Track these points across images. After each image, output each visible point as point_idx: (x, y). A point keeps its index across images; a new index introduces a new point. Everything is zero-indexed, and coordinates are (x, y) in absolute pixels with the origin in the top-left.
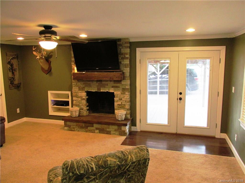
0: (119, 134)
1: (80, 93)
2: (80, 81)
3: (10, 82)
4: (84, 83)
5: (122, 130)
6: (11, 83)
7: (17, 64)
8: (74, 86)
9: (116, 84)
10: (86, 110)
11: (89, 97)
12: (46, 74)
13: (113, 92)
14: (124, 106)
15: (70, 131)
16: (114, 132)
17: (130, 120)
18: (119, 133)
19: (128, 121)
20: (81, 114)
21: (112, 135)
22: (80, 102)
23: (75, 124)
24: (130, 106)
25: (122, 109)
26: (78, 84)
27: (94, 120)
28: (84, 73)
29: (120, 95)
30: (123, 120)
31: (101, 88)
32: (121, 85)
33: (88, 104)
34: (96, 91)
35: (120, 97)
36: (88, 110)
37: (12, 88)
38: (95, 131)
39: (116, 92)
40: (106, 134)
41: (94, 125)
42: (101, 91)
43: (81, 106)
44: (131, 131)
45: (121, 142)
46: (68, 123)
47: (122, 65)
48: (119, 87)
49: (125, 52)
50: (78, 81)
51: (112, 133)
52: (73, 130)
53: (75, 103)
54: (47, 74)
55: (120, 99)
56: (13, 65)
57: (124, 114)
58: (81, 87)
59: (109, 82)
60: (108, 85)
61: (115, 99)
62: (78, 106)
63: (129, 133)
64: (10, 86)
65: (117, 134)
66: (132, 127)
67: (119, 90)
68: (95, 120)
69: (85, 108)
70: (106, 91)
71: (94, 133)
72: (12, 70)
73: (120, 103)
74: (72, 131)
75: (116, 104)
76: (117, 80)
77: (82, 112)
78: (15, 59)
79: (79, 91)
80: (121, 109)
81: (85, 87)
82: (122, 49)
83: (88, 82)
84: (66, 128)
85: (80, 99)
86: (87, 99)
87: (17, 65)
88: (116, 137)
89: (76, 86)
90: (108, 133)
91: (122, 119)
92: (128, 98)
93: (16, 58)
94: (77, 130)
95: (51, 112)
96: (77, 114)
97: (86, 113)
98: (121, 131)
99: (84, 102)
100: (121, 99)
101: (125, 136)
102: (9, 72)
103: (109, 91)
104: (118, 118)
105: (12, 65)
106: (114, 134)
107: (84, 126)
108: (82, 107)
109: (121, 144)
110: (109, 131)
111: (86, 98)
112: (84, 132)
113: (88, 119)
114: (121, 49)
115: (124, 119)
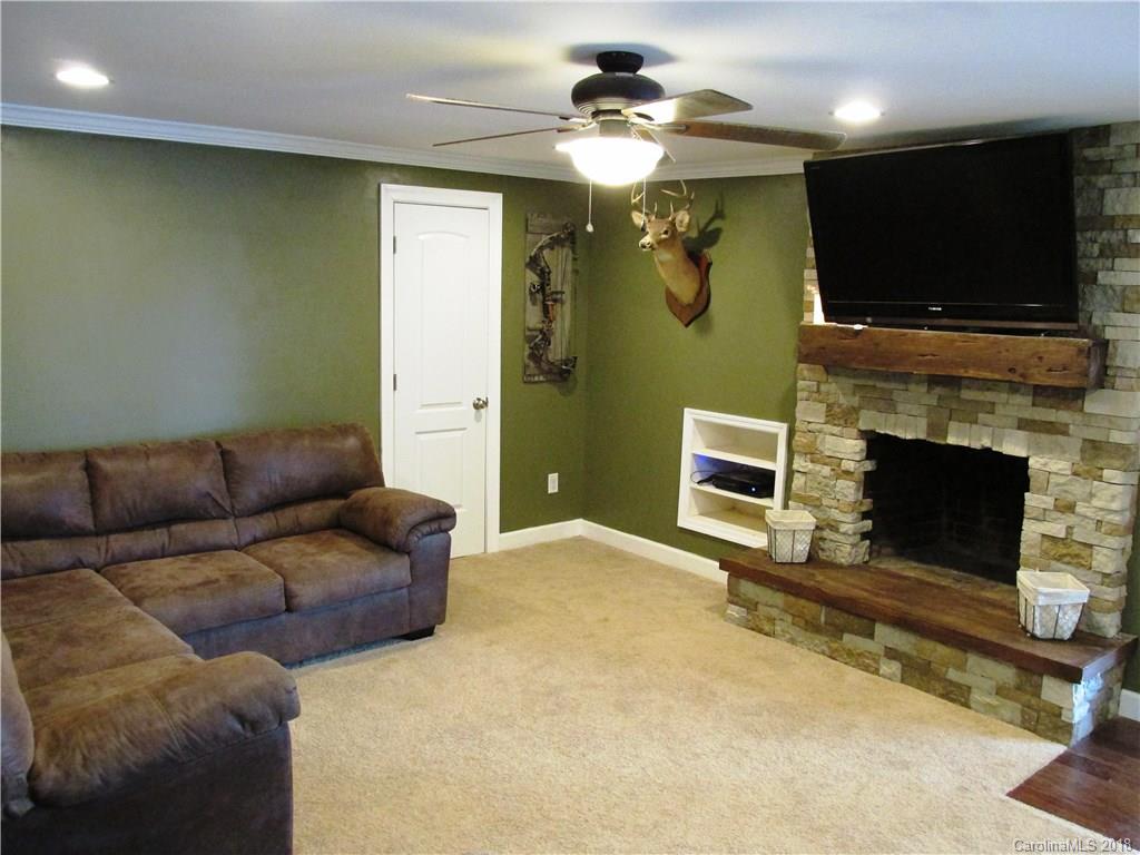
0: (1018, 719)
1: (829, 438)
2: (837, 375)
3: (527, 352)
4: (856, 386)
5: (1043, 697)
6: (532, 356)
7: (569, 268)
8: (805, 394)
9: (1045, 406)
10: (855, 534)
11: (878, 464)
12: (686, 322)
13: (1024, 455)
14: (1086, 552)
15: (753, 629)
16: (988, 700)
17: (1112, 646)
18: (1023, 712)
19: (1094, 655)
20: (822, 550)
21: (977, 711)
22: (826, 486)
23: (779, 598)
24: (1127, 557)
25: (1069, 568)
26: (823, 388)
27: (880, 600)
28: (858, 327)
29: (1062, 480)
30: (1061, 641)
31: (953, 425)
32: (1078, 417)
33: (873, 503)
34: (922, 436)
35: (1066, 491)
36: (865, 536)
37: (536, 379)
38: (877, 662)
39: (1042, 461)
40: (942, 696)
41: (880, 629)
42: (951, 440)
43: (830, 508)
44: (1110, 717)
45: (1018, 777)
46: (748, 588)
47: (1099, 296)
48: (1065, 433)
49: (1130, 212)
50: (827, 370)
51: (978, 702)
52: (767, 628)
53: (798, 489)
54: (687, 325)
55: (1060, 503)
56: (549, 273)
57: (1074, 606)
58: (840, 406)
59: (1004, 396)
60: (993, 413)
61: (1031, 500)
62: (816, 507)
63: (1091, 729)
64: (528, 366)
65: (1007, 714)
66: (1125, 692)
67: (1064, 452)
68: (887, 602)
69: (850, 524)
70: (976, 445)
71: (873, 673)
72: (544, 294)
73: (1057, 529)
74: (760, 631)
75: (1031, 530)
76: (1056, 388)
77: (831, 540)
78: (563, 246)
79: (829, 428)
80: (1063, 566)
81: (860, 408)
82: (1111, 194)
83: (880, 385)
84: (734, 611)
85: (826, 470)
86: (867, 474)
87: (569, 276)
88: (993, 734)
89: (816, 395)
90: (952, 692)
91: (1059, 632)
92: (1115, 506)
93: (567, 244)
94: (788, 636)
95: (690, 516)
96: (802, 548)
97: (850, 554)
98: (1034, 701)
99: (849, 490)
100: (1070, 508)
101: (1059, 742)
102: (529, 303)
103: (994, 449)
104: (1030, 619)
105: (544, 275)
106: (990, 709)
107: (823, 619)
108: (836, 514)
109: (1011, 789)
110: (959, 686)
111: (862, 469)
112: (821, 657)
113: (854, 586)
114: (1102, 192)
115: (1067, 635)
